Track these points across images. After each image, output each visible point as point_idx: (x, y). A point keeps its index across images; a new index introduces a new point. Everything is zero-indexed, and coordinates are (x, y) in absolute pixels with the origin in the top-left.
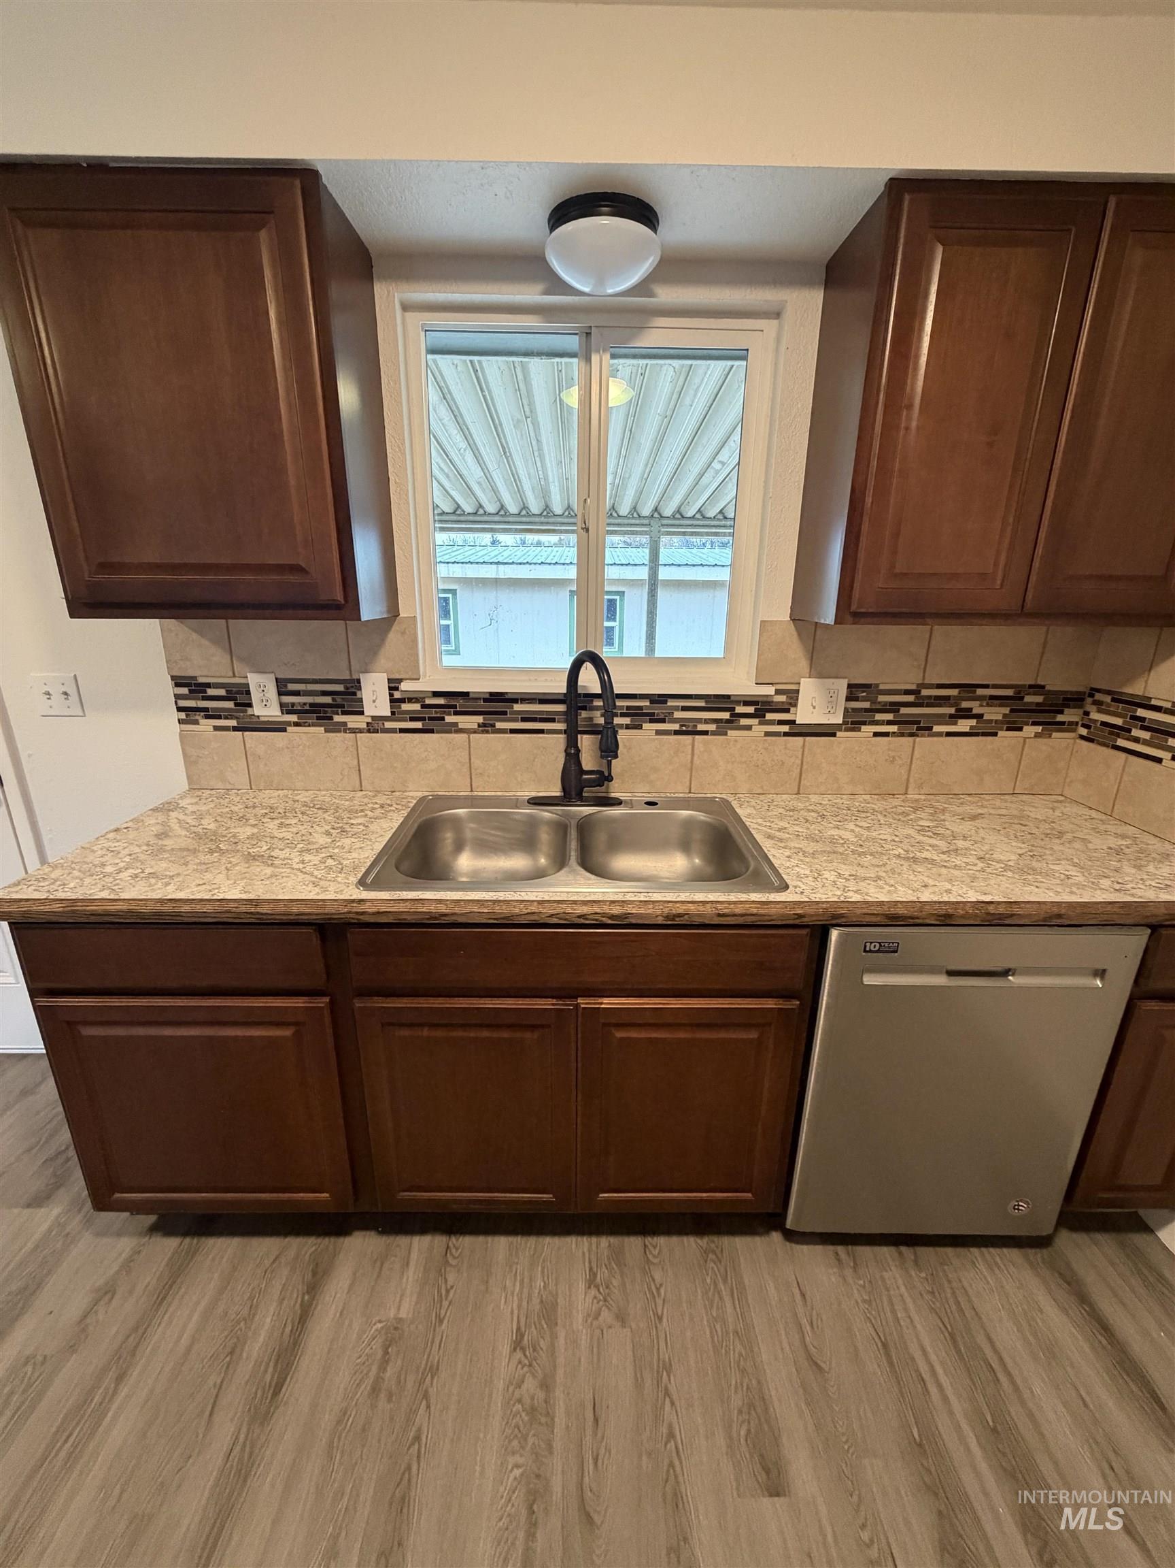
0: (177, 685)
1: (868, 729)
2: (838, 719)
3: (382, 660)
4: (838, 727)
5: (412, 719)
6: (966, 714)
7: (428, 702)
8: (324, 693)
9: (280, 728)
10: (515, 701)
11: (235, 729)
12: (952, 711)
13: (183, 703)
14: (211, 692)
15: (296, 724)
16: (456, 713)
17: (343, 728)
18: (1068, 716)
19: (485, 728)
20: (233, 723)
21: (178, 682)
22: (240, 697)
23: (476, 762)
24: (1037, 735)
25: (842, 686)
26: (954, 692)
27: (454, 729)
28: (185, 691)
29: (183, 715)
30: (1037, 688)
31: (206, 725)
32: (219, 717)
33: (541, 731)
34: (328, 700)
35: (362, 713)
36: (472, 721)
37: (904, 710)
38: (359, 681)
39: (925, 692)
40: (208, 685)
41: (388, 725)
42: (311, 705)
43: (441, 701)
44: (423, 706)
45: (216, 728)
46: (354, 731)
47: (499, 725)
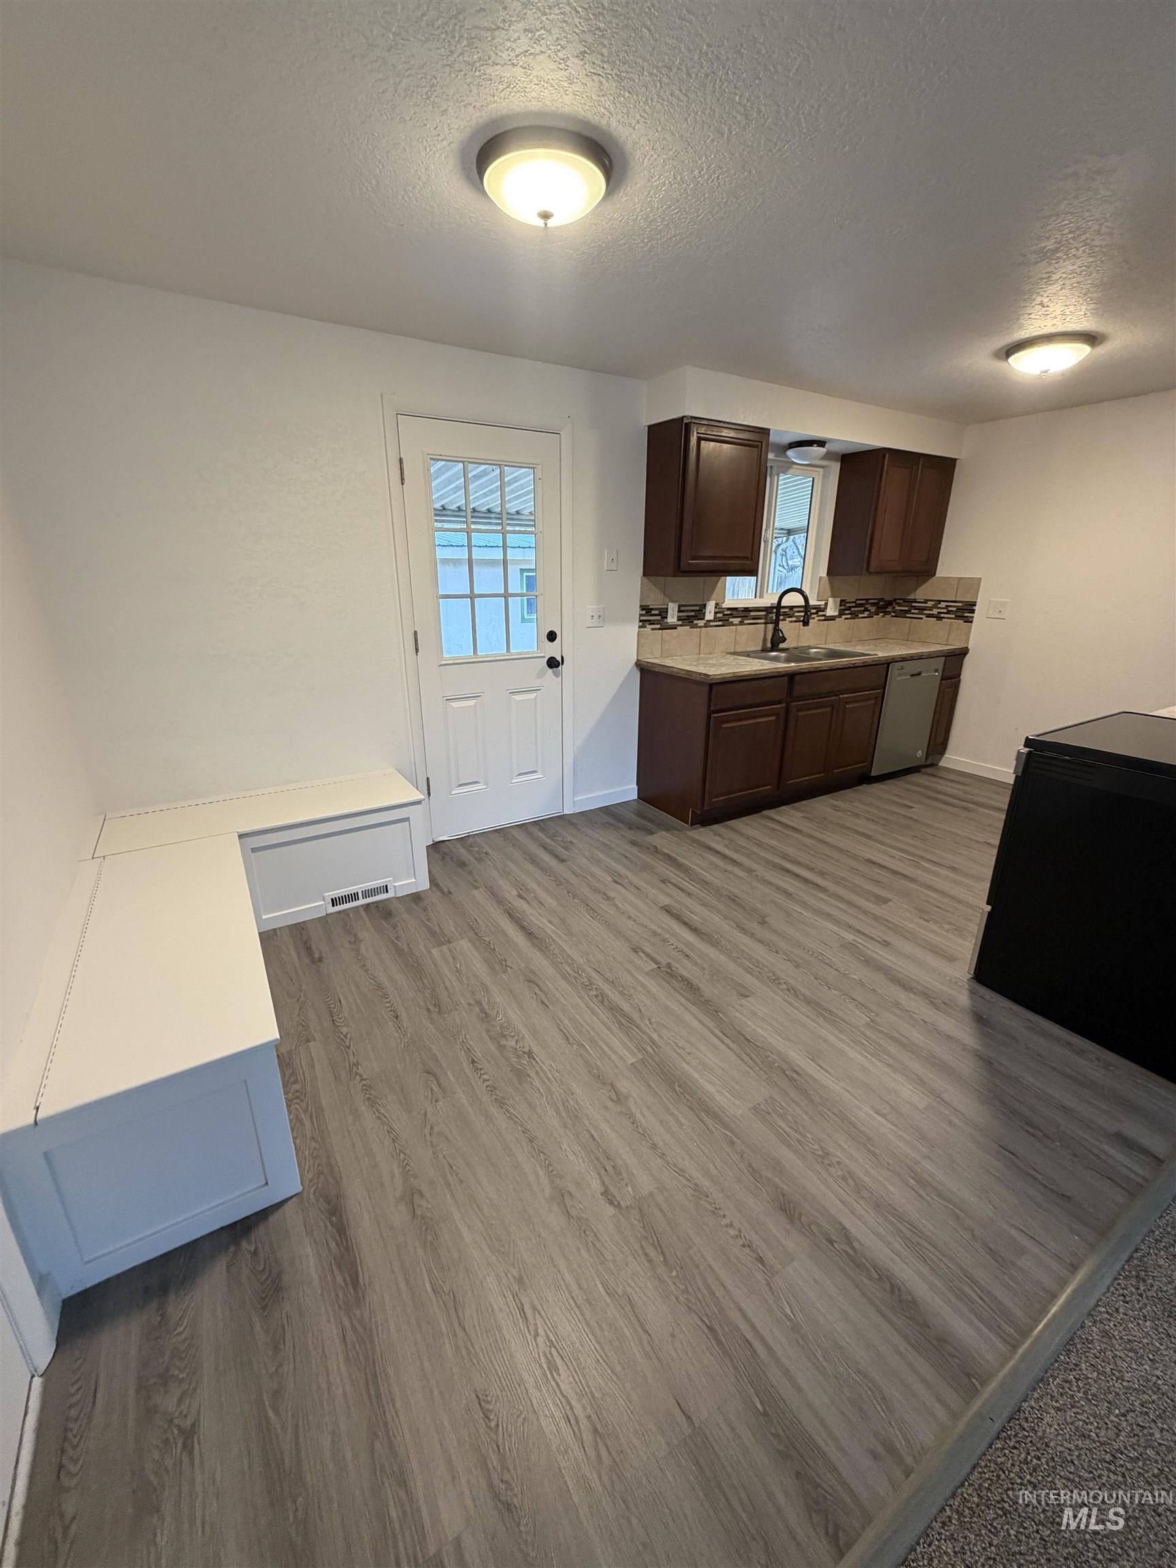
0: (642, 610)
1: (844, 617)
2: (837, 614)
3: (714, 596)
4: (836, 617)
5: (720, 621)
6: (866, 610)
7: (726, 613)
8: (692, 611)
9: (674, 627)
10: (751, 611)
11: (659, 629)
12: (863, 609)
13: (642, 618)
14: (653, 612)
15: (681, 626)
16: (734, 617)
17: (696, 626)
18: (889, 609)
19: (741, 623)
20: (658, 626)
21: (643, 608)
22: (663, 613)
23: (737, 637)
24: (883, 616)
25: (839, 600)
26: (864, 602)
27: (732, 624)
28: (644, 612)
29: (641, 624)
30: (882, 599)
31: (649, 627)
32: (654, 624)
33: (757, 624)
34: (693, 614)
35: (704, 619)
36: (736, 621)
37: (853, 609)
38: (705, 605)
39: (858, 602)
40: (652, 609)
41: (712, 624)
42: (688, 616)
43: (729, 612)
44: (724, 615)
45: (653, 629)
46: (701, 627)
47: (746, 622)
